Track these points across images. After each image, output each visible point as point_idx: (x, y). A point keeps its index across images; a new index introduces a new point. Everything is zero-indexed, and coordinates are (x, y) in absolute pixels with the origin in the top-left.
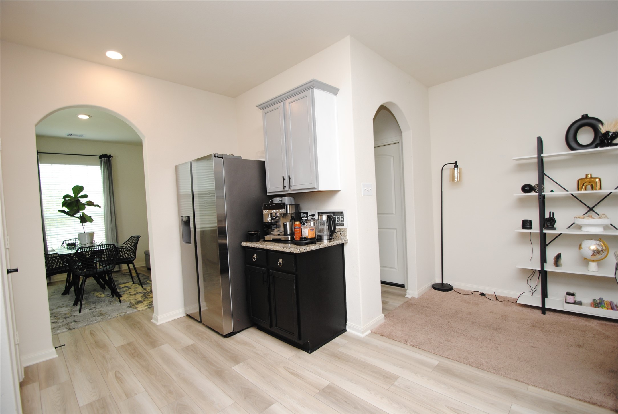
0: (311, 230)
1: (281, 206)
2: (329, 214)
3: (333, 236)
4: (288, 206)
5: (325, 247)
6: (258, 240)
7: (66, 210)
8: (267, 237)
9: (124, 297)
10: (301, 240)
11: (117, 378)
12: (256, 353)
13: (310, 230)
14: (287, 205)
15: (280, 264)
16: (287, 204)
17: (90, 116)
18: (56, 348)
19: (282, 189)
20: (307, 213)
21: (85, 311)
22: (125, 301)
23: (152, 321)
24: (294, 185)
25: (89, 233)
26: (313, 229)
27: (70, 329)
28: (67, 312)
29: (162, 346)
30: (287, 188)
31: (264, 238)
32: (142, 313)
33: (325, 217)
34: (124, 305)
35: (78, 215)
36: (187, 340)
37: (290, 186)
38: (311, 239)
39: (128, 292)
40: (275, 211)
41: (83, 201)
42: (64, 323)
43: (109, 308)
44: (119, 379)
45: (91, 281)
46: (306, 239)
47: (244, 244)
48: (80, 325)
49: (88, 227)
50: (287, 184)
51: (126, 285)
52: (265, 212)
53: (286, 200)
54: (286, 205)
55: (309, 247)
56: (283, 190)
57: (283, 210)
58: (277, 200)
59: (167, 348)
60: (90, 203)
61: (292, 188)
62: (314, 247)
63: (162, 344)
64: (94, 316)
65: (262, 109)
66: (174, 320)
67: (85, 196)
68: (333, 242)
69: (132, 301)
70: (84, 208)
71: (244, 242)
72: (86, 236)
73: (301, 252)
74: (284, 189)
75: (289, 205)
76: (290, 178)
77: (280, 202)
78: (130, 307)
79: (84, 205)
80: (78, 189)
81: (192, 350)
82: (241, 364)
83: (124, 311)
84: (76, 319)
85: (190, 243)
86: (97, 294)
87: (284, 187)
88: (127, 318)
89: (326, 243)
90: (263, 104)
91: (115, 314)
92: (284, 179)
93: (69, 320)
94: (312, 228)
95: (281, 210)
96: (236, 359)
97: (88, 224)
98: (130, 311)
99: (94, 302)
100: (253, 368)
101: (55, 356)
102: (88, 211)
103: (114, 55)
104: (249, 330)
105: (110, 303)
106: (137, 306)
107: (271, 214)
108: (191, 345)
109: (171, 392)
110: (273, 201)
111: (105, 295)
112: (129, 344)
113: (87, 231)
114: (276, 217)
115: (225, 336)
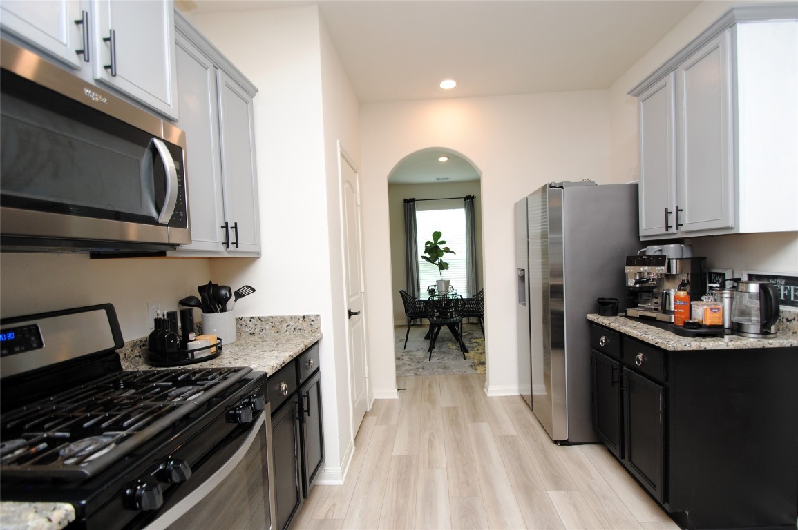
0: (711, 309)
1: (660, 260)
2: (765, 282)
3: (773, 328)
4: (674, 261)
5: (744, 347)
6: (615, 314)
7: (428, 256)
8: (631, 312)
9: (471, 354)
10: (687, 326)
11: (430, 441)
12: (590, 487)
13: (709, 311)
14: (672, 259)
15: (638, 360)
16: (670, 257)
17: (448, 157)
18: (398, 390)
19: (663, 231)
20: (723, 275)
21: (434, 360)
22: (470, 358)
23: (485, 389)
24: (687, 222)
25: (444, 281)
26: (719, 309)
27: (416, 375)
28: (421, 357)
29: (482, 424)
30: (673, 230)
31: (626, 312)
32: (479, 378)
33: (754, 288)
34: (468, 362)
35: (437, 262)
36: (510, 428)
37: (678, 225)
38: (711, 327)
39: (476, 349)
40: (646, 268)
41: (441, 247)
42: (415, 367)
43: (453, 362)
44: (431, 443)
45: (445, 330)
46: (698, 325)
47: (591, 317)
48: (426, 373)
49: (446, 275)
50: (672, 222)
51: (478, 340)
52: (628, 269)
53: (671, 251)
54: (669, 260)
55: (698, 343)
56: (667, 232)
57: (663, 268)
58: (653, 250)
59: (485, 428)
60: (447, 250)
61: (682, 229)
62: (710, 344)
63: (483, 421)
64: (438, 368)
65: (637, 95)
66: (506, 397)
67: (443, 242)
68: (771, 341)
69: (476, 361)
70: (442, 255)
71: (591, 313)
72: (443, 284)
73: (676, 349)
74: (667, 230)
75: (677, 259)
76: (678, 210)
77: (658, 253)
78: (471, 366)
79: (442, 251)
80: (437, 235)
81: (510, 443)
82: (562, 492)
83: (464, 370)
84: (425, 366)
85: (524, 305)
86: (450, 344)
87: (668, 227)
88: (464, 378)
89: (752, 340)
90: (641, 84)
91: (456, 370)
92: (668, 213)
93: (420, 365)
94: (716, 307)
95: (659, 268)
96: (557, 481)
97: (444, 272)
98: (470, 371)
99: (445, 353)
100: (576, 507)
101: (396, 397)
102: (446, 258)
103: (448, 84)
104: (593, 446)
105: (456, 357)
106: (478, 367)
107: (640, 273)
108: (512, 436)
109: (467, 483)
110: (645, 251)
111: (454, 348)
112: (454, 408)
113: (445, 278)
114: (650, 279)
115: (556, 442)
